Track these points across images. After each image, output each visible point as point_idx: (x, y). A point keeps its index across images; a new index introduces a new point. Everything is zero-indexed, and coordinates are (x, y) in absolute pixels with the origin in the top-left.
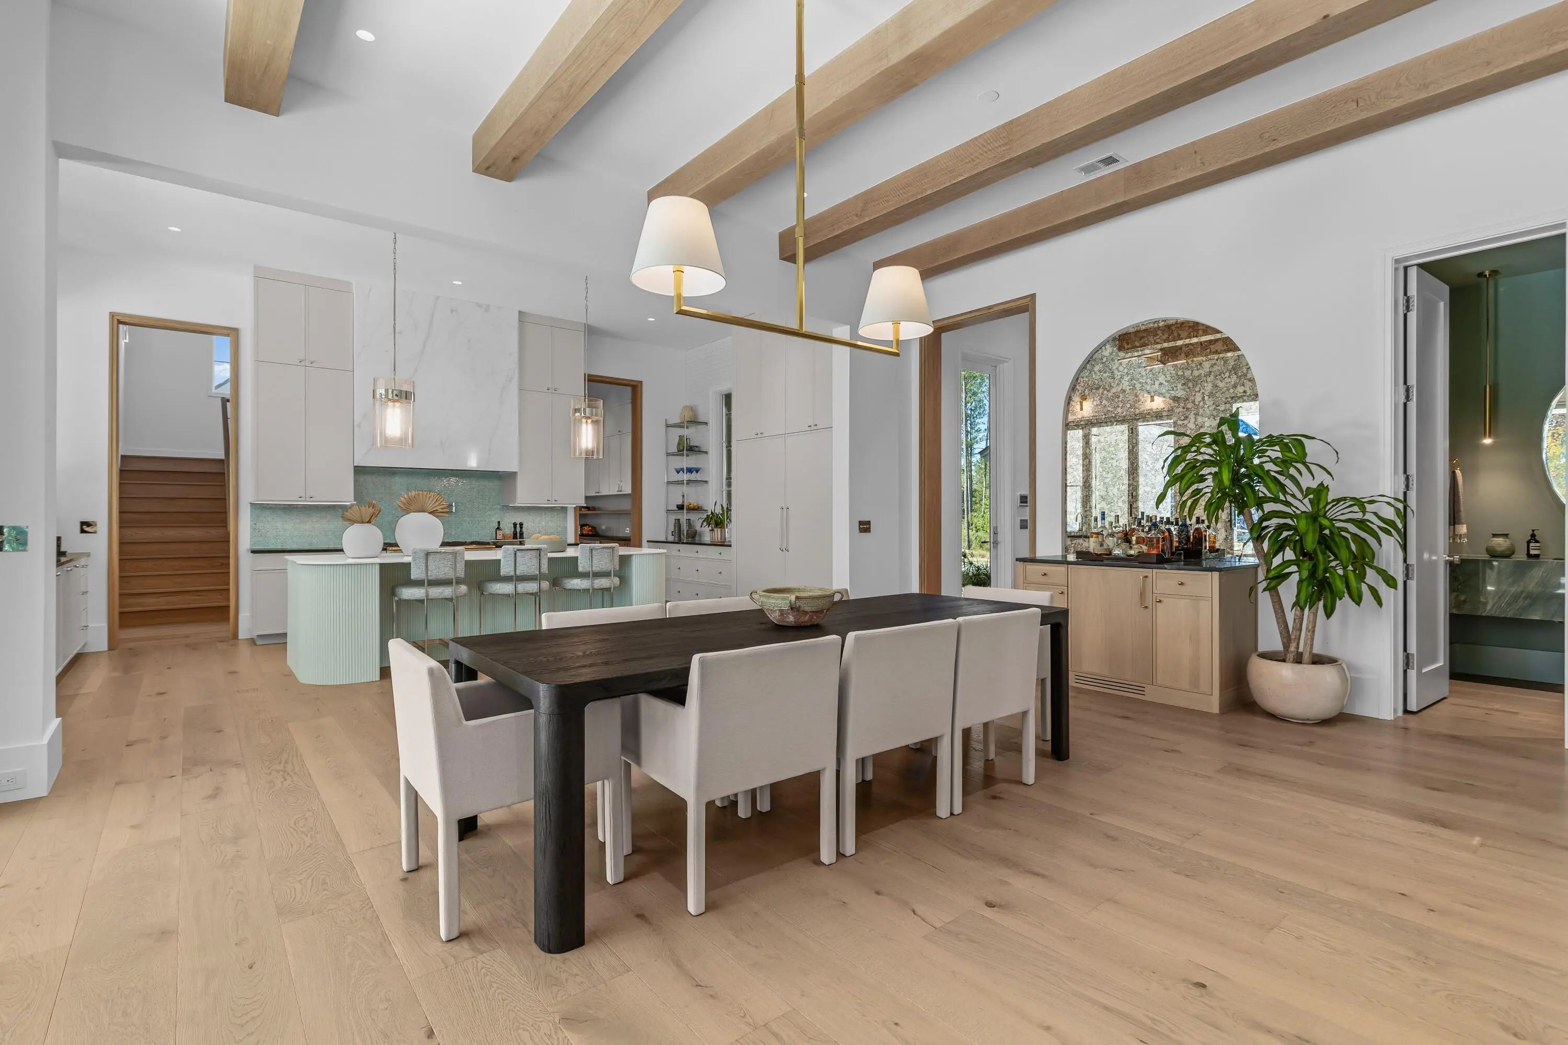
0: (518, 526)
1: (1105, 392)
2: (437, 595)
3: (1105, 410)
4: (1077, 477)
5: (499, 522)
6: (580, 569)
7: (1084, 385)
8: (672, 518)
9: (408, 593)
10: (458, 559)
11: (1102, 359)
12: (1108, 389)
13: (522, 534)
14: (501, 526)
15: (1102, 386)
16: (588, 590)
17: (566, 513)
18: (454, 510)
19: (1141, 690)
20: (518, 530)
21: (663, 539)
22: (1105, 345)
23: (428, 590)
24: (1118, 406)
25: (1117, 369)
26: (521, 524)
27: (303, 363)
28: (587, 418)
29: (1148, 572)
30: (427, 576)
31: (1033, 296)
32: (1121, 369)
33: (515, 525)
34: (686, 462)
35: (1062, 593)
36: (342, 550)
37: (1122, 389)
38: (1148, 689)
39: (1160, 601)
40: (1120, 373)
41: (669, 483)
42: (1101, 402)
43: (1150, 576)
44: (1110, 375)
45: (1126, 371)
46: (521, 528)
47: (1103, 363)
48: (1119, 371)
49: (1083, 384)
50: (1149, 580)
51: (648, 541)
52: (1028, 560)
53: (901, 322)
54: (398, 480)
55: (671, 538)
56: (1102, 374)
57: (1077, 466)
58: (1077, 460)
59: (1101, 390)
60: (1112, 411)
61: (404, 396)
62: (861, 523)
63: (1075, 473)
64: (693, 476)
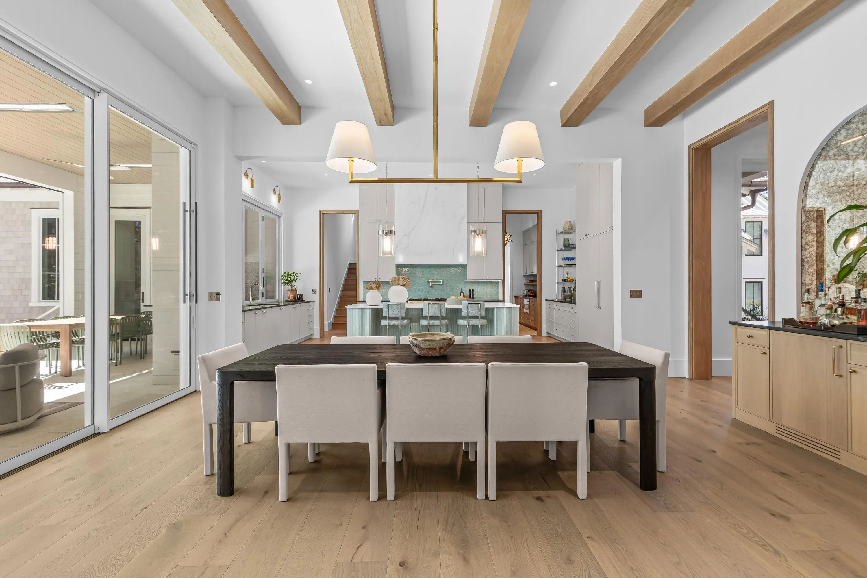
0: (471, 291)
1: (840, 174)
2: (393, 324)
3: (840, 190)
4: (813, 252)
5: (462, 289)
6: (463, 315)
7: (819, 171)
8: (560, 287)
9: (384, 322)
10: (402, 308)
11: (836, 144)
12: (843, 171)
13: (473, 295)
14: (463, 291)
15: (837, 168)
16: (466, 326)
17: (498, 284)
18: (442, 284)
19: (836, 453)
20: (471, 293)
21: (555, 299)
22: (839, 131)
23: (389, 321)
24: (853, 185)
25: (852, 150)
26: (473, 290)
27: (376, 222)
28: (478, 235)
29: (842, 342)
30: (388, 315)
31: (771, 104)
32: (856, 149)
33: (470, 290)
34: (569, 254)
35: (765, 353)
36: (365, 302)
37: (857, 169)
38: (843, 453)
39: (854, 371)
40: (855, 153)
41: (558, 267)
42: (836, 183)
43: (844, 346)
44: (845, 156)
45: (861, 150)
46: (473, 292)
47: (837, 147)
48: (854, 152)
49: (819, 169)
50: (844, 350)
51: (546, 300)
52: (738, 324)
53: (523, 159)
54: (419, 270)
55: (560, 298)
56: (836, 157)
57: (813, 243)
58: (813, 238)
59: (835, 173)
60: (847, 190)
61: (390, 233)
62: (632, 292)
63: (811, 249)
64: (570, 262)
